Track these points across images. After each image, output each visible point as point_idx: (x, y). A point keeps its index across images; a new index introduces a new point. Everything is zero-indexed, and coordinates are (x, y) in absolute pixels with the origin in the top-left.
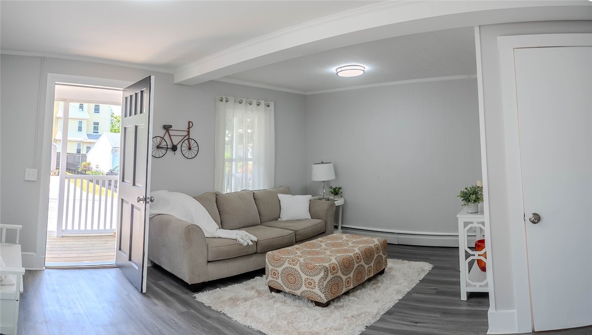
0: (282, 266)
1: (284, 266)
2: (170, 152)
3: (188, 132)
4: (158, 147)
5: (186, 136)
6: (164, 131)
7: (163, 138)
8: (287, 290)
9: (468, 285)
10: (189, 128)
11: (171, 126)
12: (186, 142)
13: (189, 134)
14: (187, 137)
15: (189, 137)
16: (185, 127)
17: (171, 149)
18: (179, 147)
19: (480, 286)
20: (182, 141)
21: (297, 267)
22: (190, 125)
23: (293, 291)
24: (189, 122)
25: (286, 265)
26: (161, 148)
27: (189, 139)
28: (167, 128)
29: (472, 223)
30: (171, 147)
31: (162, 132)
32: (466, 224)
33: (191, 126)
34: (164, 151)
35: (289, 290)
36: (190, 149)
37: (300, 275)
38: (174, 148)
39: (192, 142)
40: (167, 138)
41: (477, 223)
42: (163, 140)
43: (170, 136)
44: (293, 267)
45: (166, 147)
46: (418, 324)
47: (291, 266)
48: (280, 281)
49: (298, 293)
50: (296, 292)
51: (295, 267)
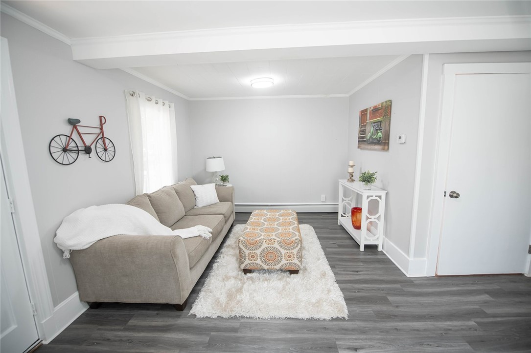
0: (260, 247)
1: (262, 248)
2: (83, 156)
3: (101, 129)
4: (65, 150)
5: (99, 135)
6: (70, 128)
7: (70, 137)
8: (266, 267)
9: (366, 239)
10: (101, 124)
11: (79, 121)
12: (100, 141)
13: (102, 132)
14: (101, 136)
15: (103, 135)
16: (97, 123)
17: (84, 152)
18: (93, 147)
19: (373, 240)
20: (96, 141)
21: (276, 245)
22: (102, 120)
23: (273, 267)
24: (101, 117)
25: (265, 246)
26: (70, 151)
27: (103, 138)
28: (73, 123)
29: (372, 196)
30: (83, 149)
31: (67, 129)
32: (368, 197)
33: (103, 122)
34: (74, 155)
35: (268, 267)
36: (106, 150)
37: (280, 251)
38: (88, 150)
39: (107, 141)
40: (75, 136)
41: (376, 196)
42: (71, 140)
43: (79, 134)
44: (272, 246)
45: (76, 149)
46: (359, 273)
47: (269, 245)
48: (259, 261)
49: (278, 267)
50: (275, 267)
51: (274, 246)
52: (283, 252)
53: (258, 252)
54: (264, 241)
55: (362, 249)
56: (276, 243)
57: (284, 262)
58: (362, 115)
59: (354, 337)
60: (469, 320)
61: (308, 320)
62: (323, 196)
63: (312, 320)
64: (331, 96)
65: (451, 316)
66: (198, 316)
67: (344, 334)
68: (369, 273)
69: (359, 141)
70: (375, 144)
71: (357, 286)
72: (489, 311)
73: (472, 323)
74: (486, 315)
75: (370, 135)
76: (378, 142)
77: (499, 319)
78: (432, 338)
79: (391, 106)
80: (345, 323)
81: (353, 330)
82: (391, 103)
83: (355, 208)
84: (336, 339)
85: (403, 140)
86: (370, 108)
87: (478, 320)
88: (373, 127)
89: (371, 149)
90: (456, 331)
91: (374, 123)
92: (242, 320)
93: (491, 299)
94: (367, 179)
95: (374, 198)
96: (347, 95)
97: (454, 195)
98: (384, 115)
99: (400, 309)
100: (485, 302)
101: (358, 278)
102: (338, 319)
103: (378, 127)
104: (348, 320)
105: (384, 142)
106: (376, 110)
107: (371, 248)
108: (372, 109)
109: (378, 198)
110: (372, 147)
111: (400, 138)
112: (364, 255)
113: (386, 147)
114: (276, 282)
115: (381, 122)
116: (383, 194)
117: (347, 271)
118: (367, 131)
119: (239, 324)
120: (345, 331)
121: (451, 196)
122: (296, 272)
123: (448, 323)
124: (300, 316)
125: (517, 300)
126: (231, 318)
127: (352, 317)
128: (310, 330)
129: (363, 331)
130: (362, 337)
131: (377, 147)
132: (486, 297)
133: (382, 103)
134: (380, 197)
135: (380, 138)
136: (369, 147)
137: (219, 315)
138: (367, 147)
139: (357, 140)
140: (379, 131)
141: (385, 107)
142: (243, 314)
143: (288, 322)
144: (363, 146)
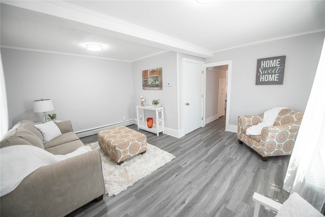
0: (128, 145)
1: (130, 145)
9: (159, 130)
19: (161, 130)
35: (133, 155)
37: (138, 144)
46: (165, 143)
47: (133, 143)
48: (129, 154)
49: (137, 153)
50: (136, 153)
51: (135, 142)
52: (140, 143)
53: (128, 148)
54: (130, 141)
55: (158, 135)
56: (136, 140)
57: (141, 148)
58: (144, 73)
59: (182, 161)
60: (201, 142)
61: (165, 165)
62: (124, 117)
63: (166, 164)
64: (124, 61)
65: (197, 143)
66: (116, 194)
67: (179, 162)
68: (167, 142)
69: (143, 86)
70: (155, 87)
71: (168, 147)
72: (203, 138)
73: (202, 143)
74: (203, 140)
75: (151, 83)
76: (157, 86)
77: (206, 139)
78: (198, 150)
79: (162, 70)
80: (176, 159)
81: (180, 159)
82: (162, 69)
83: (148, 118)
84: (179, 164)
85: (170, 85)
86: (150, 70)
87: (203, 141)
88: (153, 79)
89: (152, 89)
90: (201, 146)
91: (153, 77)
92: (141, 181)
93: (201, 135)
94: (156, 103)
95: (160, 111)
96: (131, 62)
97: (188, 104)
98: (159, 74)
99: (185, 148)
100: (201, 137)
101: (166, 145)
102: (173, 159)
103: (156, 79)
104: (176, 158)
105: (160, 86)
106: (153, 72)
107: (161, 133)
108: (151, 70)
109: (161, 111)
110: (153, 88)
111: (169, 84)
112: (159, 137)
113: (162, 88)
114: (139, 160)
115: (157, 77)
116: (162, 108)
117: (160, 144)
118: (148, 81)
119: (141, 183)
120: (178, 161)
121: (187, 105)
122: (145, 152)
123: (198, 145)
124: (161, 166)
125: (205, 133)
126: (134, 184)
127: (177, 156)
128: (169, 167)
129: (183, 158)
130: (184, 160)
131: (156, 88)
132: (199, 136)
133: (157, 69)
134: (161, 110)
135: (158, 84)
136: (151, 88)
137: (127, 187)
138: (149, 88)
139: (142, 85)
140: (156, 81)
141: (160, 71)
142: (139, 179)
143: (159, 170)
144: (146, 88)
